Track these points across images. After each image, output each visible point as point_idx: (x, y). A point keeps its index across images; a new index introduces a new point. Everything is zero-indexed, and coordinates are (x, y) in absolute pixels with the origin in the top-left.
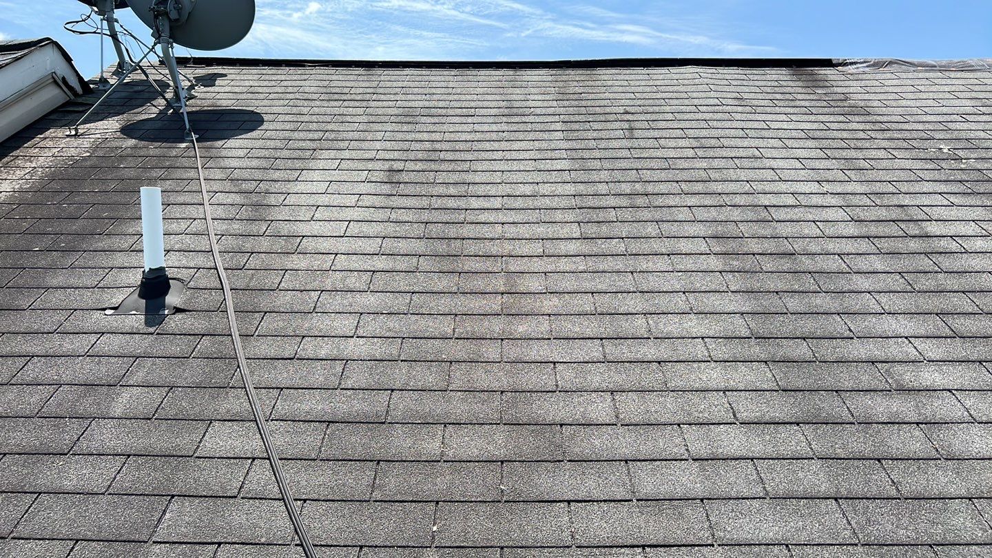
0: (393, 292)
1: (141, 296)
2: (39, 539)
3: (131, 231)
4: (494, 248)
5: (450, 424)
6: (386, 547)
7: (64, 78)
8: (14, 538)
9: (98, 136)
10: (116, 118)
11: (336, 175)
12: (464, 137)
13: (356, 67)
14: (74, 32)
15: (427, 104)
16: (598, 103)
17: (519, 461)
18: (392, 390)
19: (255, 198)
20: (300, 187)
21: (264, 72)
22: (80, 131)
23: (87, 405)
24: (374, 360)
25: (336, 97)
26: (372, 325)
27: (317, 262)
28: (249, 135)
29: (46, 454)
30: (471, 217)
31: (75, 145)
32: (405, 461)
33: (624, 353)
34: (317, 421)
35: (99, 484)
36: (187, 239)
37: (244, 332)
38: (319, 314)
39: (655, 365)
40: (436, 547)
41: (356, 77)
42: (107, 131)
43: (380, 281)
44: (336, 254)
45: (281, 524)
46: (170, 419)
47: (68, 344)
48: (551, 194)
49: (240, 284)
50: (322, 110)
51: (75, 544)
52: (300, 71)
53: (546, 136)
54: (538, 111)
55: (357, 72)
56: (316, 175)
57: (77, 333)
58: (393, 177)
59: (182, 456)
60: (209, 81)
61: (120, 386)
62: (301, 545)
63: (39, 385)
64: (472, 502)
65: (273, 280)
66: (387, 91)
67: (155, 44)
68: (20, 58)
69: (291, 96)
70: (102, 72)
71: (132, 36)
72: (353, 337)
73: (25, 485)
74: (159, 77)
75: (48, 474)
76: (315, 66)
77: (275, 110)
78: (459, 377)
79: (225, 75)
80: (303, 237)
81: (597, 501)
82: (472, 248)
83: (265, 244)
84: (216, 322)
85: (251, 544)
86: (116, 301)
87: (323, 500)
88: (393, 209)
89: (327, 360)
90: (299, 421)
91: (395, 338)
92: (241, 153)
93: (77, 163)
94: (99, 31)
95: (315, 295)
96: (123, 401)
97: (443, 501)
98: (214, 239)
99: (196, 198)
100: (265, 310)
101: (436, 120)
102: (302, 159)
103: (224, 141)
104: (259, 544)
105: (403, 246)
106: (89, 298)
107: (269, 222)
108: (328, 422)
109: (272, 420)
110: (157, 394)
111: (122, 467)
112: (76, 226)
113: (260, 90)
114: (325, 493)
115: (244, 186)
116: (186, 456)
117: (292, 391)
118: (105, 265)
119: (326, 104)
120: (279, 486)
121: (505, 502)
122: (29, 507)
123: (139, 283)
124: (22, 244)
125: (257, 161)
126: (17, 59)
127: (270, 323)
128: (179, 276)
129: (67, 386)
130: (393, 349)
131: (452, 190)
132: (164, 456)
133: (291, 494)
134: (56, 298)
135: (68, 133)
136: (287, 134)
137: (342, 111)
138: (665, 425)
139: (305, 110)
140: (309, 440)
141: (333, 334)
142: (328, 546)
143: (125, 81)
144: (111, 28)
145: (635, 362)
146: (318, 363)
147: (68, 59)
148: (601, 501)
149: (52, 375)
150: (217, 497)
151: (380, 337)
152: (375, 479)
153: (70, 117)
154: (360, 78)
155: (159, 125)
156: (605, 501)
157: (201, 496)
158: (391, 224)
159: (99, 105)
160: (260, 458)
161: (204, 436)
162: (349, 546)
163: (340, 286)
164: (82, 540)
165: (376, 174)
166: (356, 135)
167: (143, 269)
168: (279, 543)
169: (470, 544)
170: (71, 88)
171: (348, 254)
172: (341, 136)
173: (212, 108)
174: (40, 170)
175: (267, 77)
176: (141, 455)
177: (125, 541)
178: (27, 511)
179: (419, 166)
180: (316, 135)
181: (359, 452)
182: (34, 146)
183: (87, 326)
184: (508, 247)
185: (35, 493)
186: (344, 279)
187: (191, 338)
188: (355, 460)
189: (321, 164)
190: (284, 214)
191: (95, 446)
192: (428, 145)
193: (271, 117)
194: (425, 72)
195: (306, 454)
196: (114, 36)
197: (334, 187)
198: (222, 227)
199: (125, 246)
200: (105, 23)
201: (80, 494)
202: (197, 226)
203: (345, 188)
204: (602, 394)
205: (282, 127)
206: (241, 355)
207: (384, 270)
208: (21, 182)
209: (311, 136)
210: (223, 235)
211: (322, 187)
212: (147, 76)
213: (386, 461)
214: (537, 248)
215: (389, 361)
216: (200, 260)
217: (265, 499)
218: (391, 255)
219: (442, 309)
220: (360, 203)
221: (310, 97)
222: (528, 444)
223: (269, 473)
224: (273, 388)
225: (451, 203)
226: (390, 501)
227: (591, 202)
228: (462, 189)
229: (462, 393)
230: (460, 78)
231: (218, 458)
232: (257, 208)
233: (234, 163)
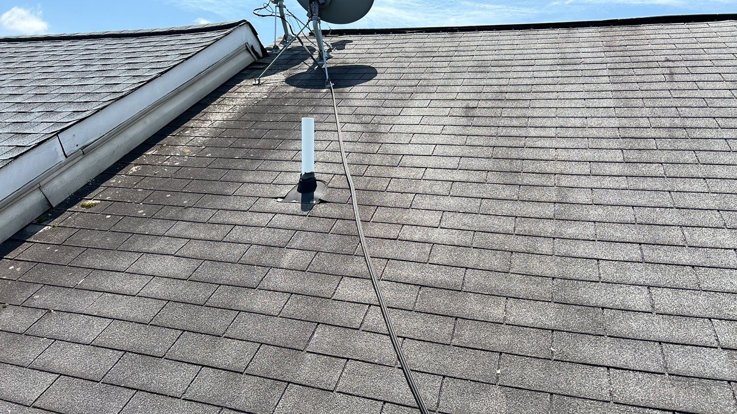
0: (467, 197)
1: (299, 190)
2: (240, 340)
3: (292, 148)
4: (549, 168)
5: (511, 297)
6: (462, 379)
7: (252, 46)
8: (225, 337)
9: (272, 84)
10: (282, 73)
11: (426, 111)
12: (525, 81)
13: (443, 32)
14: (259, 15)
15: (496, 57)
16: (640, 53)
17: (567, 332)
18: (467, 268)
19: (371, 128)
20: (402, 120)
21: (378, 38)
22: (261, 82)
23: (267, 259)
24: (453, 245)
25: (428, 54)
26: (451, 220)
27: (413, 173)
28: (367, 83)
29: (243, 287)
30: (529, 143)
31: (259, 91)
32: (476, 320)
33: (660, 257)
34: (413, 284)
35: (275, 310)
36: (327, 155)
37: (363, 219)
38: (414, 210)
39: (689, 269)
40: (500, 385)
41: (442, 39)
42: (277, 81)
43: (457, 189)
44: (426, 168)
45: (388, 353)
46: (317, 273)
47: (256, 219)
48: (598, 126)
49: (362, 186)
50: (418, 64)
51: (260, 346)
52: (402, 36)
53: (594, 80)
54: (588, 61)
55: (443, 36)
56: (411, 112)
57: (261, 212)
58: (469, 112)
59: (324, 298)
60: (341, 46)
61: (287, 248)
62: (402, 369)
63: (239, 243)
64: (527, 357)
65: (383, 184)
66: (466, 48)
67: (309, 21)
68: (228, 34)
69: (396, 55)
70: (275, 42)
71: (294, 16)
72: (437, 228)
73: (232, 305)
74: (309, 44)
75: (245, 300)
76: (413, 33)
77: (385, 65)
78: (518, 263)
79: (351, 41)
80: (404, 155)
81: (633, 370)
82: (531, 166)
83: (377, 159)
84: (346, 211)
85: (368, 362)
86: (283, 193)
87: (417, 340)
88: (468, 136)
89: (419, 242)
90: (400, 283)
91: (468, 230)
92: (362, 96)
93: (259, 103)
94: (274, 14)
95: (411, 196)
96: (289, 258)
97: (506, 353)
98: (344, 155)
99: (333, 127)
100: (377, 204)
101: (503, 69)
102: (403, 100)
103: (350, 88)
104: (374, 363)
105: (475, 163)
106: (267, 190)
107: (380, 144)
108: (420, 285)
109: (382, 280)
110: (309, 256)
111: (287, 301)
112: (259, 144)
113: (375, 51)
114: (418, 335)
115: (364, 119)
116: (327, 298)
117: (395, 261)
118: (277, 169)
119: (420, 60)
120: (387, 326)
121: (555, 360)
122: (234, 319)
123: (298, 182)
124: (228, 154)
125: (372, 101)
126: (227, 35)
127: (380, 214)
128: (322, 179)
129: (255, 246)
130: (467, 239)
131: (515, 122)
132: (313, 296)
133: (395, 332)
134: (248, 189)
135: (254, 83)
136: (393, 82)
137: (431, 64)
138: (697, 317)
139: (406, 65)
140: (407, 297)
141: (424, 224)
142: (421, 372)
143: (288, 48)
144: (281, 12)
145: (670, 264)
146: (414, 244)
147: (255, 33)
148: (637, 371)
149: (246, 238)
150: (346, 327)
151: (458, 229)
152: (454, 330)
153: (255, 72)
154: (446, 40)
155: (308, 77)
156: (640, 371)
157: (336, 326)
158: (467, 147)
159: (273, 64)
160: (374, 305)
161: (338, 286)
162: (435, 374)
163: (428, 191)
164: (264, 344)
165: (456, 110)
166: (442, 82)
167: (300, 173)
168: (387, 364)
169: (526, 387)
170: (256, 53)
171: (435, 168)
172: (431, 83)
173: (343, 65)
174: (238, 106)
175: (380, 42)
176: (299, 294)
177: (290, 348)
178: (233, 321)
179: (490, 104)
180: (413, 83)
181: (443, 309)
182: (234, 91)
183: (267, 208)
184: (560, 167)
185: (237, 311)
186: (431, 187)
187: (330, 220)
188: (440, 315)
189: (416, 103)
190: (390, 138)
191: (271, 285)
192: (496, 89)
193: (382, 70)
194: (495, 33)
195: (405, 306)
196: (283, 17)
197: (425, 120)
198: (350, 147)
199: (289, 157)
200: (278, 8)
201: (263, 314)
202: (334, 146)
203: (432, 120)
204: (640, 287)
205: (390, 77)
206: (362, 234)
207: (461, 180)
208: (227, 114)
209: (409, 83)
210: (350, 152)
211: (417, 120)
212: (302, 43)
213: (462, 318)
214: (586, 169)
215: (465, 247)
216: (336, 169)
217: (378, 333)
218: (467, 170)
219: (505, 212)
220: (444, 132)
221: (409, 55)
222: (574, 320)
223: (380, 316)
224: (383, 258)
225: (514, 132)
226: (465, 347)
227: (634, 133)
228: (523, 122)
229: (521, 276)
230: (523, 37)
231: (347, 302)
232: (372, 134)
233: (357, 103)
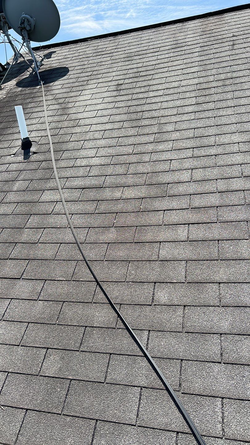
0: (111, 138)
1: (22, 149)
5: (126, 186)
9: (9, 88)
10: (15, 79)
11: (95, 91)
12: (152, 63)
13: (109, 37)
15: (138, 49)
18: (106, 176)
19: (63, 106)
20: (81, 98)
21: (71, 47)
22: (2, 87)
23: (6, 188)
24: (101, 165)
25: (99, 53)
26: (102, 152)
27: (84, 129)
28: (63, 78)
30: (148, 101)
31: (1, 93)
33: (201, 153)
34: (79, 188)
36: (38, 126)
37: (56, 159)
38: (83, 150)
43: (107, 134)
44: (92, 125)
45: (64, 222)
46: (31, 191)
48: (186, 85)
49: (56, 141)
50: (93, 61)
51: (3, 229)
54: (190, 43)
56: (87, 92)
57: (3, 164)
58: (118, 88)
59: (35, 202)
60: (49, 56)
61: (16, 181)
62: (70, 228)
65: (68, 138)
66: (122, 46)
69: (81, 57)
72: (94, 157)
76: (92, 40)
77: (74, 65)
79: (55, 52)
80: (80, 119)
82: (147, 115)
83: (66, 124)
84: (47, 156)
85: (55, 228)
86: (14, 152)
87: (79, 214)
88: (116, 102)
89: (84, 166)
90: (73, 189)
91: (110, 156)
92: (60, 87)
93: (1, 101)
94: (4, 41)
95: (82, 142)
96: (17, 186)
99: (42, 109)
100: (64, 150)
101: (141, 57)
102: (82, 85)
103: (53, 83)
104: (57, 228)
105: (118, 118)
106: (6, 152)
107: (68, 115)
108: (83, 188)
109: (64, 189)
110: (27, 183)
111: (16, 207)
113: (69, 56)
114: (79, 211)
115: (60, 101)
117: (71, 178)
118: (11, 139)
119: (95, 58)
120: (64, 210)
123: (21, 144)
125: (65, 89)
127: (65, 155)
128: (35, 140)
129: (0, 182)
130: (108, 161)
131: (143, 90)
132: (29, 202)
136: (78, 75)
137: (101, 60)
139: (86, 63)
140: (76, 195)
143: (18, 62)
146: (81, 168)
150: (45, 214)
151: (105, 156)
152: (97, 206)
154: (111, 42)
155: (30, 79)
157: (40, 214)
158: (115, 109)
160: (59, 202)
161: (41, 195)
163: (92, 138)
164: (5, 228)
165: (111, 87)
166: (106, 71)
167: (21, 139)
171: (96, 124)
172: (99, 72)
173: (50, 68)
175: (72, 50)
176: (22, 203)
179: (131, 80)
180: (89, 74)
181: (92, 198)
186: (93, 135)
187: (39, 162)
188: (91, 201)
189: (90, 87)
190: (73, 110)
191: (8, 200)
192: (135, 70)
193: (72, 68)
195: (74, 199)
197: (94, 96)
198: (50, 119)
199: (17, 131)
200: (6, 37)
201: (4, 215)
202: (42, 120)
203: (98, 96)
205: (76, 72)
206: (55, 167)
207: (109, 129)
209: (87, 74)
210: (51, 122)
211: (89, 97)
212: (24, 58)
213: (101, 200)
214: (175, 111)
215: (107, 165)
216: (43, 134)
217: (60, 214)
218: (113, 122)
219: (130, 143)
220: (103, 102)
223: (62, 206)
224: (65, 178)
225: (141, 96)
228: (147, 89)
229: (132, 175)
231: (46, 202)
232: (64, 109)
233: (57, 92)
